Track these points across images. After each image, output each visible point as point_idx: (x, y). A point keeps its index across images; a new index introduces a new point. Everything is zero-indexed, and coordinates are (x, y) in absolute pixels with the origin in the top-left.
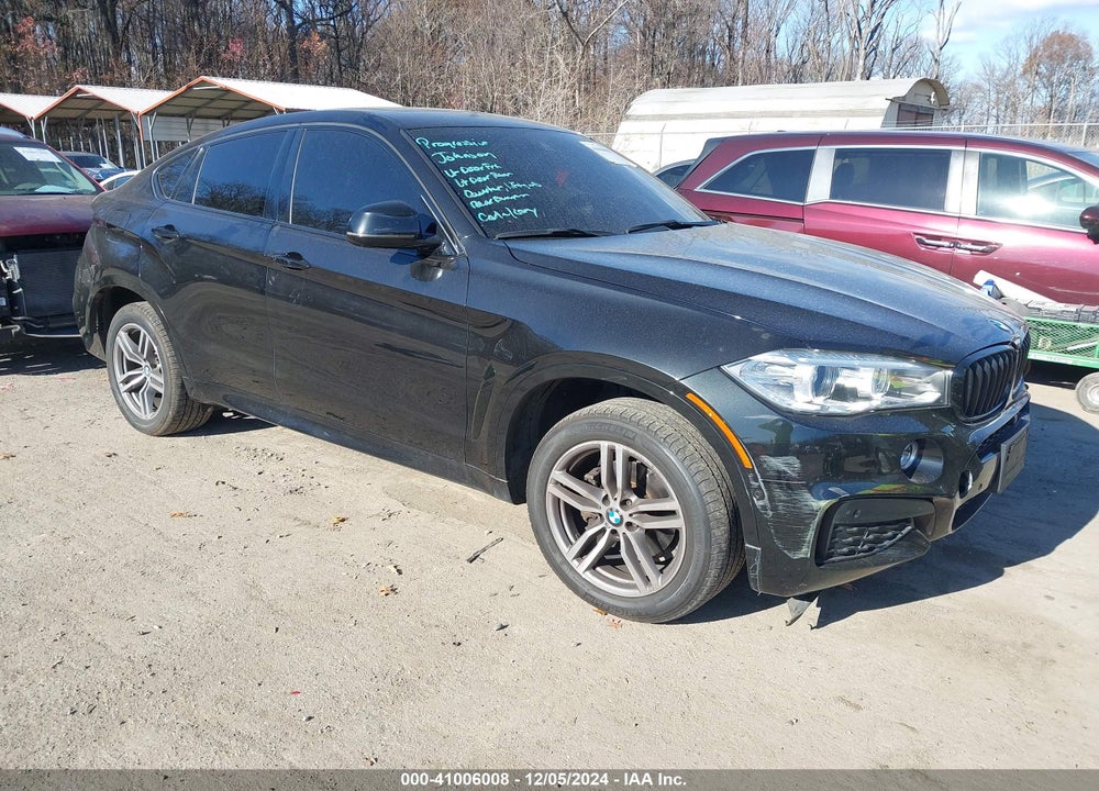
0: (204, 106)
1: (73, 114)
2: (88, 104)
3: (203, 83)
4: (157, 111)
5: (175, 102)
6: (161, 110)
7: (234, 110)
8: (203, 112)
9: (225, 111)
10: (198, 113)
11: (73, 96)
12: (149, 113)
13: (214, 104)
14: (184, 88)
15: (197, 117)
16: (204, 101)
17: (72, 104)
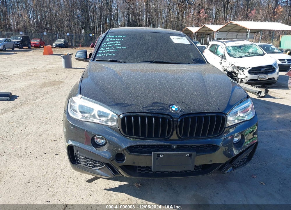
0: (232, 29)
1: (203, 32)
2: (206, 29)
3: (231, 23)
4: (220, 31)
5: (223, 28)
6: (220, 30)
7: (241, 30)
8: (231, 30)
9: (238, 30)
10: (230, 31)
11: (203, 27)
12: (217, 31)
13: (235, 28)
14: (226, 24)
15: (230, 32)
16: (231, 28)
17: (203, 29)
